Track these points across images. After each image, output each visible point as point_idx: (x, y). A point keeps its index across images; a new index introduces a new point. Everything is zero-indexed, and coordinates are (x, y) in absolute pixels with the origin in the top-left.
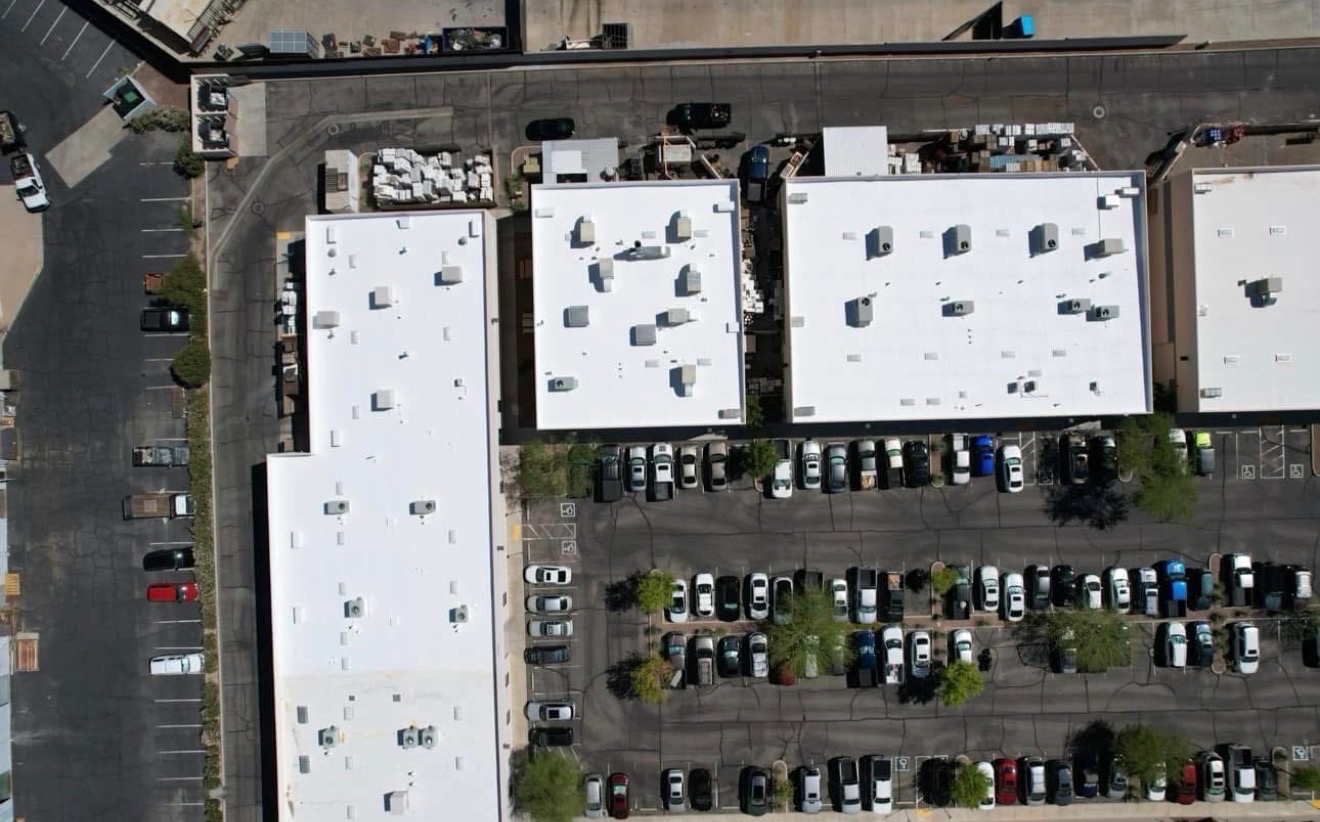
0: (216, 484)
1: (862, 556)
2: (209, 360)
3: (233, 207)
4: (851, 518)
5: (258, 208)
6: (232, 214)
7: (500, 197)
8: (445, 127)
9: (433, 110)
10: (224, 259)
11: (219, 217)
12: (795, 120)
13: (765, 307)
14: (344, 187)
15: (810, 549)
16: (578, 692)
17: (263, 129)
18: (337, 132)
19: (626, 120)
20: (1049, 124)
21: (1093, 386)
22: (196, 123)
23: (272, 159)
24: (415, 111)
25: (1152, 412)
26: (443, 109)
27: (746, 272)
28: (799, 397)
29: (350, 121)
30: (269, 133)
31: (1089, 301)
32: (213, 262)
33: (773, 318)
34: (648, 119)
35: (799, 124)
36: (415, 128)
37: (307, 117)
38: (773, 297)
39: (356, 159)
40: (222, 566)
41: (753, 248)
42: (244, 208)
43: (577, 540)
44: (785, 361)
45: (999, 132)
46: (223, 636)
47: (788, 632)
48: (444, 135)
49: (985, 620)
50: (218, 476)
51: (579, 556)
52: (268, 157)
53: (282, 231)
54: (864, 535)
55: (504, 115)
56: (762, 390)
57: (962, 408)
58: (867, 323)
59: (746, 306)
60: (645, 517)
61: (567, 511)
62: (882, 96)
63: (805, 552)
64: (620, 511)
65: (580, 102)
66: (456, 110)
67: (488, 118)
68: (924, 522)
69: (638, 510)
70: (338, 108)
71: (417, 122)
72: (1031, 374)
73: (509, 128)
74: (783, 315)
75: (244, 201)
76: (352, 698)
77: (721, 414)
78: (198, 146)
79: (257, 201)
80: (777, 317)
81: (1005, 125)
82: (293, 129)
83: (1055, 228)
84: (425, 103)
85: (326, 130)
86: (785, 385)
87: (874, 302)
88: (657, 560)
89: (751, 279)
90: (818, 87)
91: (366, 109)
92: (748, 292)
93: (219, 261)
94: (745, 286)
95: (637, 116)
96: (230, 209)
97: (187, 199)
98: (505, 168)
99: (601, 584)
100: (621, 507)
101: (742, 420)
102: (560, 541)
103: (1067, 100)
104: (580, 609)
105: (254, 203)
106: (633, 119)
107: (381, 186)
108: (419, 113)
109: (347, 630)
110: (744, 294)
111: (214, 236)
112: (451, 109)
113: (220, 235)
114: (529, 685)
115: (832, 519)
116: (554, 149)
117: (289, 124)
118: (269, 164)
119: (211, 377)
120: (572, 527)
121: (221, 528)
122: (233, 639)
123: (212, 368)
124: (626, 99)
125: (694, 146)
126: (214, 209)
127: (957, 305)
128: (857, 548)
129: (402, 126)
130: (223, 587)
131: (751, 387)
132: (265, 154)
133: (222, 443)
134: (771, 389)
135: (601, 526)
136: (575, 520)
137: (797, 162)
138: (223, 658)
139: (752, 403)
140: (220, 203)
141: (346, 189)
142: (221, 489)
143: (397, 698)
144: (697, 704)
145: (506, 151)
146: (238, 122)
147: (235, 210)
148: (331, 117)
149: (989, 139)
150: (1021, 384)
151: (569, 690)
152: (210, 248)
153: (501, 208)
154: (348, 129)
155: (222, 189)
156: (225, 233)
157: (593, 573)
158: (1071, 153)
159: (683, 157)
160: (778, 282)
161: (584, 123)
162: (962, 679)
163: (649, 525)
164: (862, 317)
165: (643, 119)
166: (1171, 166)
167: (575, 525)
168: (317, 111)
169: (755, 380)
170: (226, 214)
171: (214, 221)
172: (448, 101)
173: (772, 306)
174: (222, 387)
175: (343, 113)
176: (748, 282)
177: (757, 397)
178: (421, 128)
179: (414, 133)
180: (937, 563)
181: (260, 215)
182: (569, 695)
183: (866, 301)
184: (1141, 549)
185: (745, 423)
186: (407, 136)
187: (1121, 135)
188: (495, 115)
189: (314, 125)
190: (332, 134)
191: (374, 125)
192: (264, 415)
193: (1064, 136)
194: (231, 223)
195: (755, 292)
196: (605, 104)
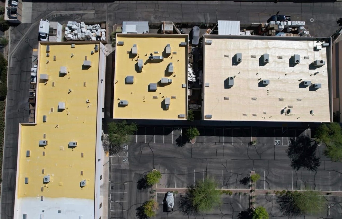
0: (6, 133)
1: (226, 168)
2: (7, 91)
3: (19, 40)
4: (223, 154)
5: (27, 40)
6: (18, 42)
7: (108, 40)
8: (92, 17)
9: (88, 11)
10: (15, 56)
11: (14, 42)
12: (209, 19)
13: (196, 79)
14: (55, 34)
15: (209, 164)
16: (126, 211)
17: (31, 14)
18: (56, 16)
19: (152, 17)
20: (296, 22)
21: (311, 112)
22: (6, 11)
23: (33, 25)
24: (82, 11)
25: (333, 122)
26: (91, 11)
27: (190, 68)
28: (207, 111)
29: (60, 13)
30: (32, 16)
31: (310, 82)
32: (10, 58)
33: (199, 84)
34: (159, 16)
35: (210, 20)
36: (82, 17)
37: (46, 11)
38: (199, 76)
39: (61, 26)
40: (5, 161)
41: (193, 59)
42: (22, 40)
43: (128, 158)
44: (202, 99)
45: (279, 24)
46: (3, 186)
47: (199, 194)
48: (91, 19)
49: (269, 192)
50: (6, 130)
51: (128, 164)
52: (32, 24)
53: (34, 48)
54: (228, 160)
55: (111, 13)
56: (194, 109)
57: (264, 118)
58: (232, 86)
59: (189, 79)
60: (152, 151)
61: (125, 147)
62: (238, 12)
63: (207, 166)
64: (143, 148)
65: (137, 10)
66: (96, 11)
67: (106, 14)
68: (249, 157)
69: (150, 148)
70: (56, 9)
71: (83, 14)
72: (289, 107)
73: (113, 18)
74: (202, 83)
75: (23, 38)
76: (43, 211)
77: (179, 117)
78: (6, 18)
79: (27, 38)
80: (200, 83)
81: (281, 22)
82: (41, 15)
83: (299, 56)
84: (86, 9)
85: (52, 16)
86: (202, 107)
87: (234, 79)
88: (155, 167)
89: (191, 70)
90: (217, 9)
91: (66, 10)
92: (190, 74)
93: (13, 57)
94: (189, 72)
95: (156, 15)
96: (17, 40)
97: (3, 36)
98: (110, 31)
99: (136, 174)
100: (144, 147)
101: (186, 119)
102: (122, 158)
103: (301, 16)
104: (128, 182)
105: (26, 38)
106: (155, 16)
107: (67, 34)
108: (83, 12)
109: (44, 187)
110: (188, 75)
111: (11, 49)
112: (94, 11)
113: (13, 48)
114: (109, 207)
115: (217, 154)
116: (126, 24)
117: (40, 13)
118: (32, 25)
119: (7, 96)
120: (126, 153)
121: (6, 148)
122: (7, 187)
123: (7, 93)
124: (152, 10)
125: (174, 25)
126: (12, 40)
127: (263, 81)
128: (225, 165)
129: (78, 16)
130: (5, 168)
131: (190, 107)
132: (31, 23)
133: (9, 119)
134: (197, 108)
135: (137, 153)
136: (128, 151)
137: (209, 32)
138: (3, 193)
139: (190, 113)
140: (14, 38)
141: (56, 35)
142: (7, 134)
143: (59, 212)
144: (167, 217)
145: (111, 25)
146: (22, 11)
147: (19, 41)
148: (54, 12)
149: (275, 26)
150: (286, 110)
151: (123, 210)
152: (10, 53)
153: (108, 44)
154: (59, 16)
155: (15, 33)
156: (15, 48)
157: (133, 169)
158: (303, 32)
159: (170, 29)
160: (201, 71)
161: (138, 17)
162: (261, 214)
163: (153, 153)
164: (230, 84)
165: (158, 16)
166: (338, 38)
167: (127, 152)
168: (49, 9)
169: (191, 105)
170: (16, 42)
171: (12, 44)
172: (93, 8)
173: (198, 79)
174: (11, 100)
175: (58, 11)
176: (190, 71)
177: (192, 111)
178: (84, 17)
179: (81, 18)
180: (252, 171)
181: (28, 43)
182: (123, 211)
183: (232, 78)
184: (325, 170)
185: (187, 120)
186: (79, 19)
187: (319, 28)
188: (109, 14)
189: (48, 14)
190: (54, 17)
191: (68, 15)
192: (24, 110)
193: (301, 26)
194: (17, 45)
195: (193, 74)
196: (145, 11)
